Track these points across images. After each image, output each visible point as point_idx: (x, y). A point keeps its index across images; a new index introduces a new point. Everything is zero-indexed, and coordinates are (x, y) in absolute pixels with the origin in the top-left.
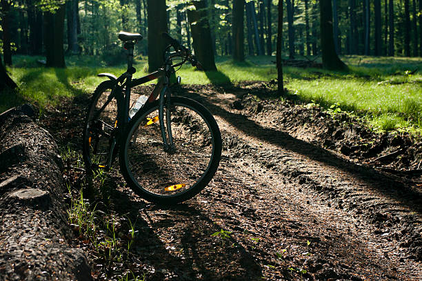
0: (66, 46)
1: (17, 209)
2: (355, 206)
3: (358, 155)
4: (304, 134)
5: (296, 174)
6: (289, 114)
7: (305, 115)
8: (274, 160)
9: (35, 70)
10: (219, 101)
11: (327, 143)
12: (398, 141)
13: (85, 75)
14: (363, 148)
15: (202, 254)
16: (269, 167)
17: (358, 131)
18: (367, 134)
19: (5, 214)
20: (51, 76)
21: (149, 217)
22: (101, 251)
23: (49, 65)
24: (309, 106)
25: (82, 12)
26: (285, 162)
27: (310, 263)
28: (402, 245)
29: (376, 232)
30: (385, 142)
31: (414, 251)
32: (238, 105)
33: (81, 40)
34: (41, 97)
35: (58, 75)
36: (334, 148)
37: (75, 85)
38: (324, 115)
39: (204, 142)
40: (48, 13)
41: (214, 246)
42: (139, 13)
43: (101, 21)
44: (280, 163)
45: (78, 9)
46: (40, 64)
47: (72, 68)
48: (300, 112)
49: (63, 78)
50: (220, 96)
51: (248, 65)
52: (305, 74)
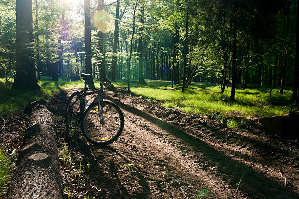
0: (58, 74)
1: (32, 168)
2: (171, 142)
3: (161, 116)
4: (140, 107)
5: (144, 126)
6: (134, 100)
7: (140, 101)
8: (134, 120)
9: (48, 81)
10: (108, 94)
11: (149, 112)
12: (175, 112)
13: (65, 84)
14: (163, 114)
15: (121, 176)
16: (133, 122)
17: (160, 107)
18: (163, 109)
19: (25, 171)
20: (53, 84)
21: (94, 153)
22: (74, 176)
23: (53, 80)
24: (140, 97)
25: (64, 63)
26: (139, 121)
27: (165, 176)
28: (195, 162)
29: (183, 155)
30: (170, 112)
31: (201, 166)
32: (116, 96)
33: (63, 72)
34: (49, 92)
35: (55, 83)
36: (152, 113)
37: (61, 87)
38: (146, 101)
39: (106, 110)
40: (53, 63)
41: (126, 171)
42: (82, 64)
43: (70, 66)
44: (137, 121)
45: (63, 62)
46: (50, 79)
47: (60, 80)
48: (138, 99)
49: (57, 85)
50: (109, 92)
51: (116, 82)
52: (134, 86)
